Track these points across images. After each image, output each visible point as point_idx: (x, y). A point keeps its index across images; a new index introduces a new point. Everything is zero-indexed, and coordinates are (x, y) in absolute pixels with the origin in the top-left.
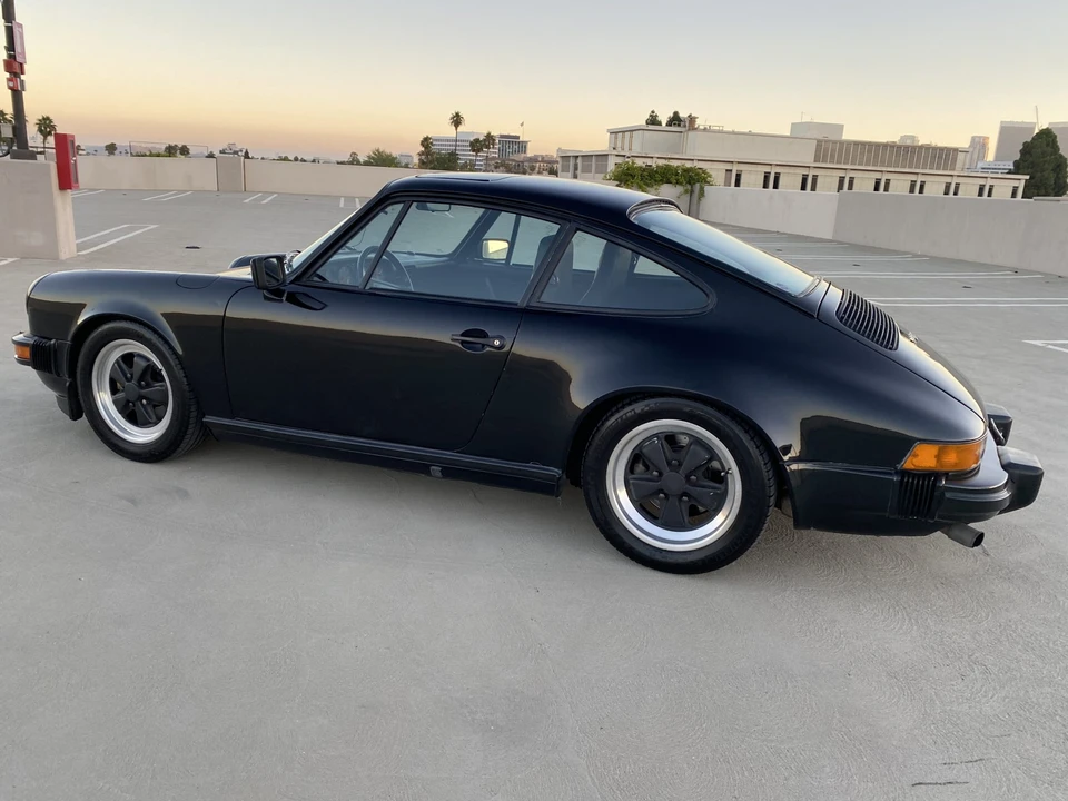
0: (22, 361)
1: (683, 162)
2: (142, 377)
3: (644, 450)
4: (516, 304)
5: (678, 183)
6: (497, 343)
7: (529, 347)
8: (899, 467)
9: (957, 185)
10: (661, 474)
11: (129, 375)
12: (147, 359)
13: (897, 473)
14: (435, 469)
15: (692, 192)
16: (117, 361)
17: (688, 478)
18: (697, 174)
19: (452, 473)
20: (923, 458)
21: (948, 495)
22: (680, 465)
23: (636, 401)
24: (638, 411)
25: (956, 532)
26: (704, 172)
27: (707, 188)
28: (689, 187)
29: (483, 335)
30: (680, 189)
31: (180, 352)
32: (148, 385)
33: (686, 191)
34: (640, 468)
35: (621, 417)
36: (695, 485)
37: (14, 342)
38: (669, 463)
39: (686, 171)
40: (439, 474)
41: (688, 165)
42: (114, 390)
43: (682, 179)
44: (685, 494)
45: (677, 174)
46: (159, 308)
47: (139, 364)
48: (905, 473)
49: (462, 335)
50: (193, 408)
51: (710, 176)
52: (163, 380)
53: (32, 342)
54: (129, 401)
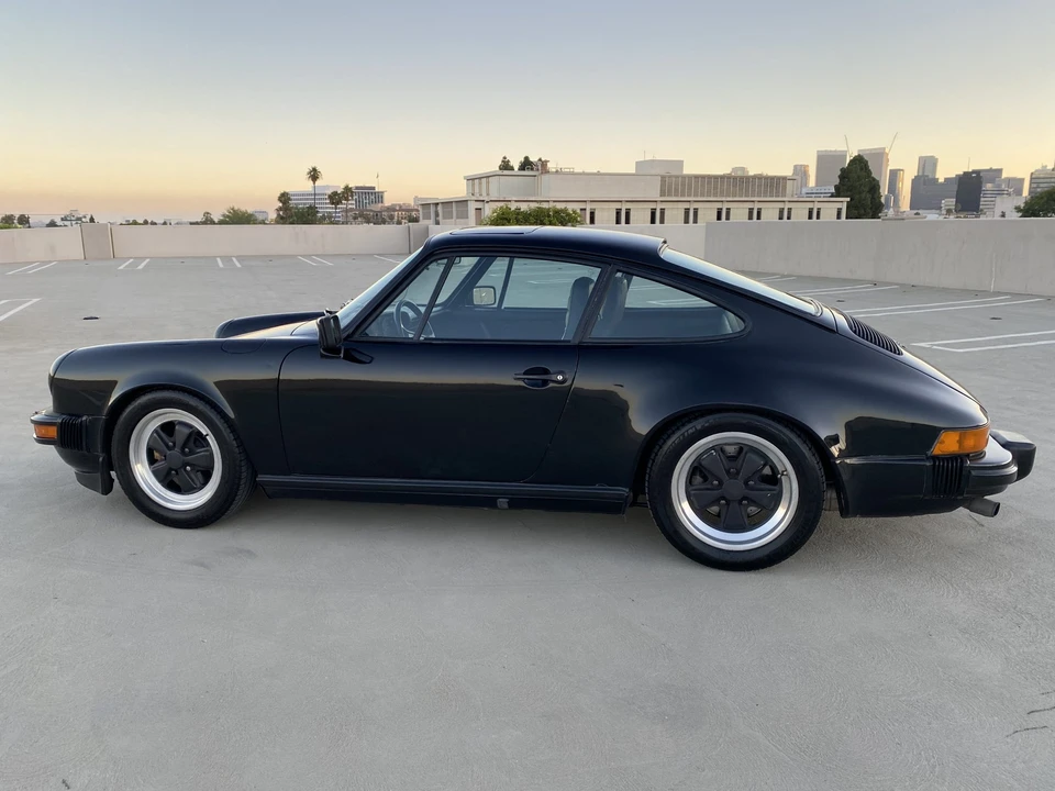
0: (43, 440)
1: (553, 204)
2: (185, 445)
3: (703, 463)
4: (569, 341)
6: (560, 378)
7: (590, 381)
8: (929, 453)
9: (790, 210)
10: (721, 483)
11: (171, 444)
12: (191, 426)
13: (928, 458)
14: (502, 502)
16: (155, 431)
17: (746, 483)
18: (568, 215)
19: (520, 503)
20: (947, 444)
21: (973, 473)
22: (738, 473)
23: (696, 418)
24: (699, 427)
25: (977, 505)
26: (573, 212)
29: (546, 372)
31: (231, 415)
32: (191, 453)
34: (698, 479)
35: (683, 434)
36: (752, 489)
37: (33, 421)
38: (728, 472)
39: (557, 212)
40: (506, 506)
41: (560, 206)
42: (152, 460)
44: (745, 498)
45: (549, 216)
46: (210, 376)
47: (181, 433)
48: (935, 458)
49: (524, 374)
50: (244, 469)
52: (208, 444)
53: (60, 421)
54: (171, 469)
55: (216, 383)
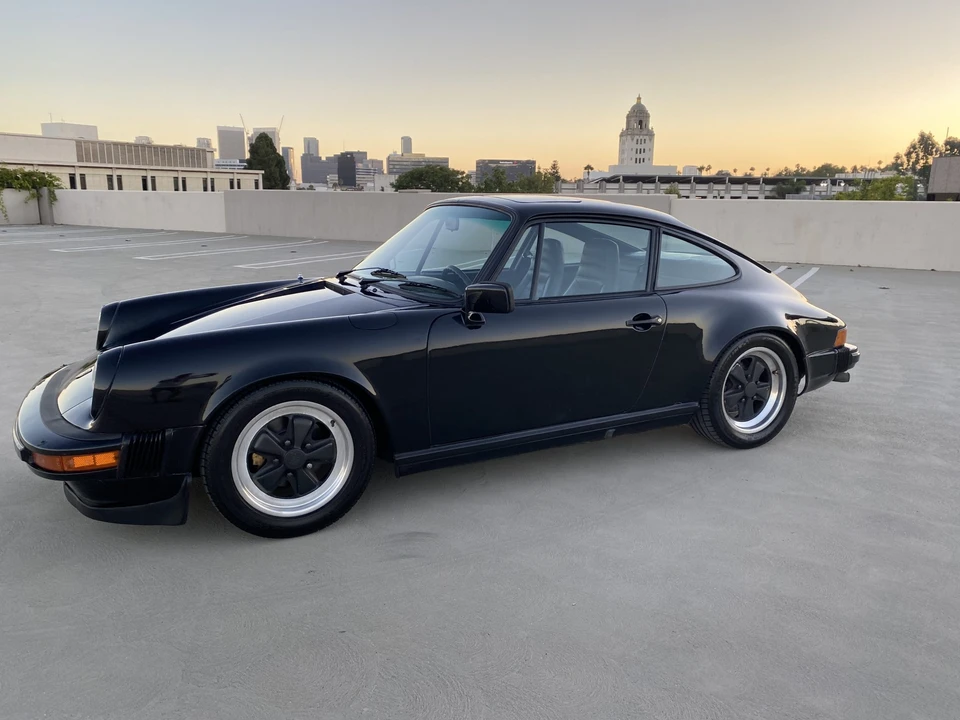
1: (20, 166)
2: (306, 440)
3: (733, 373)
4: (645, 291)
5: (22, 187)
6: (660, 320)
10: (743, 386)
11: (287, 442)
13: (833, 349)
14: (610, 433)
15: (39, 197)
16: (261, 431)
17: (756, 383)
18: (42, 179)
19: (623, 429)
20: (839, 339)
23: (738, 342)
26: (50, 176)
27: (57, 192)
28: (34, 191)
29: (648, 317)
30: (25, 194)
31: (374, 394)
32: (313, 447)
33: (33, 196)
35: (732, 353)
36: (760, 386)
38: (747, 378)
39: (26, 175)
40: (612, 435)
41: (27, 169)
42: (251, 468)
43: (26, 184)
44: (756, 394)
45: (17, 178)
48: (837, 348)
49: (633, 320)
51: (58, 179)
53: (125, 443)
54: (288, 471)
55: (355, 364)
